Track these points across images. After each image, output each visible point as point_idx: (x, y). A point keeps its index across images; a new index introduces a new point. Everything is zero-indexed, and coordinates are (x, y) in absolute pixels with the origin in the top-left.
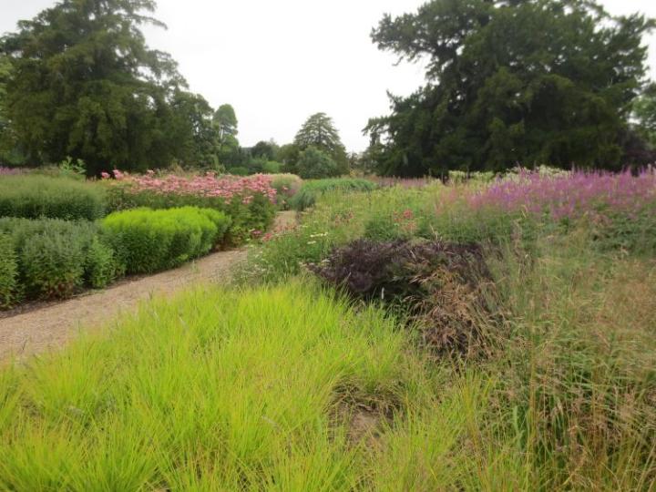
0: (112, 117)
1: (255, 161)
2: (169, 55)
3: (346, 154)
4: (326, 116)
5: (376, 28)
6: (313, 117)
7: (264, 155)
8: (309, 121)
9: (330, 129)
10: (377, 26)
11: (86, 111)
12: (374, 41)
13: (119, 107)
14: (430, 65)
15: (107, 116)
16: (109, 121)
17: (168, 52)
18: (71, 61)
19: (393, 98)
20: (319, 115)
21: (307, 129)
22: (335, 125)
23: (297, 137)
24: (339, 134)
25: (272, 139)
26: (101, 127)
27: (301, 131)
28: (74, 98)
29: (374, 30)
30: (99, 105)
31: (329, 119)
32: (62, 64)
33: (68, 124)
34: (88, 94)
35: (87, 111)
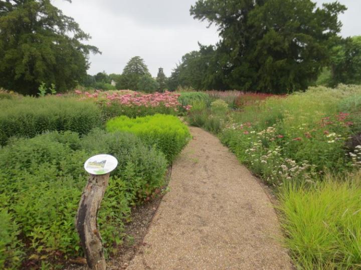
0: (46, 57)
1: (98, 84)
2: (73, 19)
3: (153, 79)
4: (140, 58)
5: (194, 6)
6: (133, 59)
7: (103, 80)
8: (131, 61)
9: (142, 65)
10: (194, 5)
11: (27, 53)
12: (191, 14)
13: (49, 50)
14: (220, 29)
15: (42, 56)
16: (44, 59)
17: (72, 17)
18: (14, 21)
19: (202, 46)
20: (136, 58)
21: (130, 65)
22: (145, 63)
23: (124, 70)
24: (148, 68)
25: (104, 71)
26: (39, 63)
27: (127, 66)
28: (15, 45)
29: (192, 7)
30: (35, 49)
31: (142, 60)
32: (8, 22)
33: (13, 61)
34: (26, 42)
35: (29, 53)
